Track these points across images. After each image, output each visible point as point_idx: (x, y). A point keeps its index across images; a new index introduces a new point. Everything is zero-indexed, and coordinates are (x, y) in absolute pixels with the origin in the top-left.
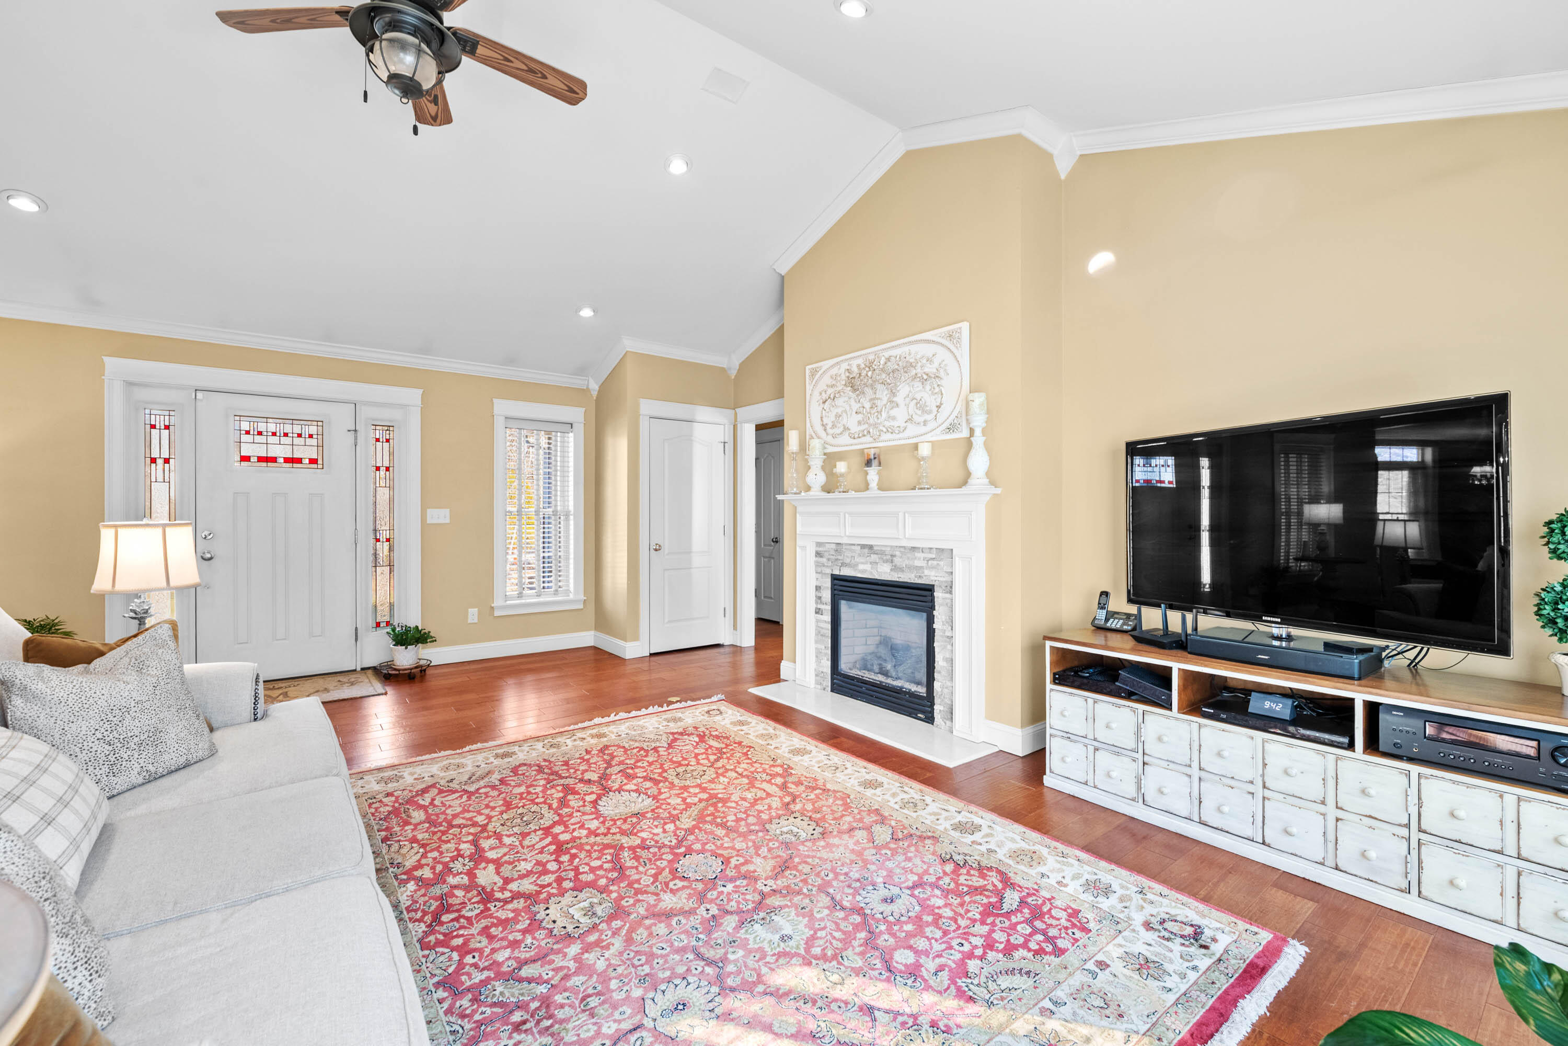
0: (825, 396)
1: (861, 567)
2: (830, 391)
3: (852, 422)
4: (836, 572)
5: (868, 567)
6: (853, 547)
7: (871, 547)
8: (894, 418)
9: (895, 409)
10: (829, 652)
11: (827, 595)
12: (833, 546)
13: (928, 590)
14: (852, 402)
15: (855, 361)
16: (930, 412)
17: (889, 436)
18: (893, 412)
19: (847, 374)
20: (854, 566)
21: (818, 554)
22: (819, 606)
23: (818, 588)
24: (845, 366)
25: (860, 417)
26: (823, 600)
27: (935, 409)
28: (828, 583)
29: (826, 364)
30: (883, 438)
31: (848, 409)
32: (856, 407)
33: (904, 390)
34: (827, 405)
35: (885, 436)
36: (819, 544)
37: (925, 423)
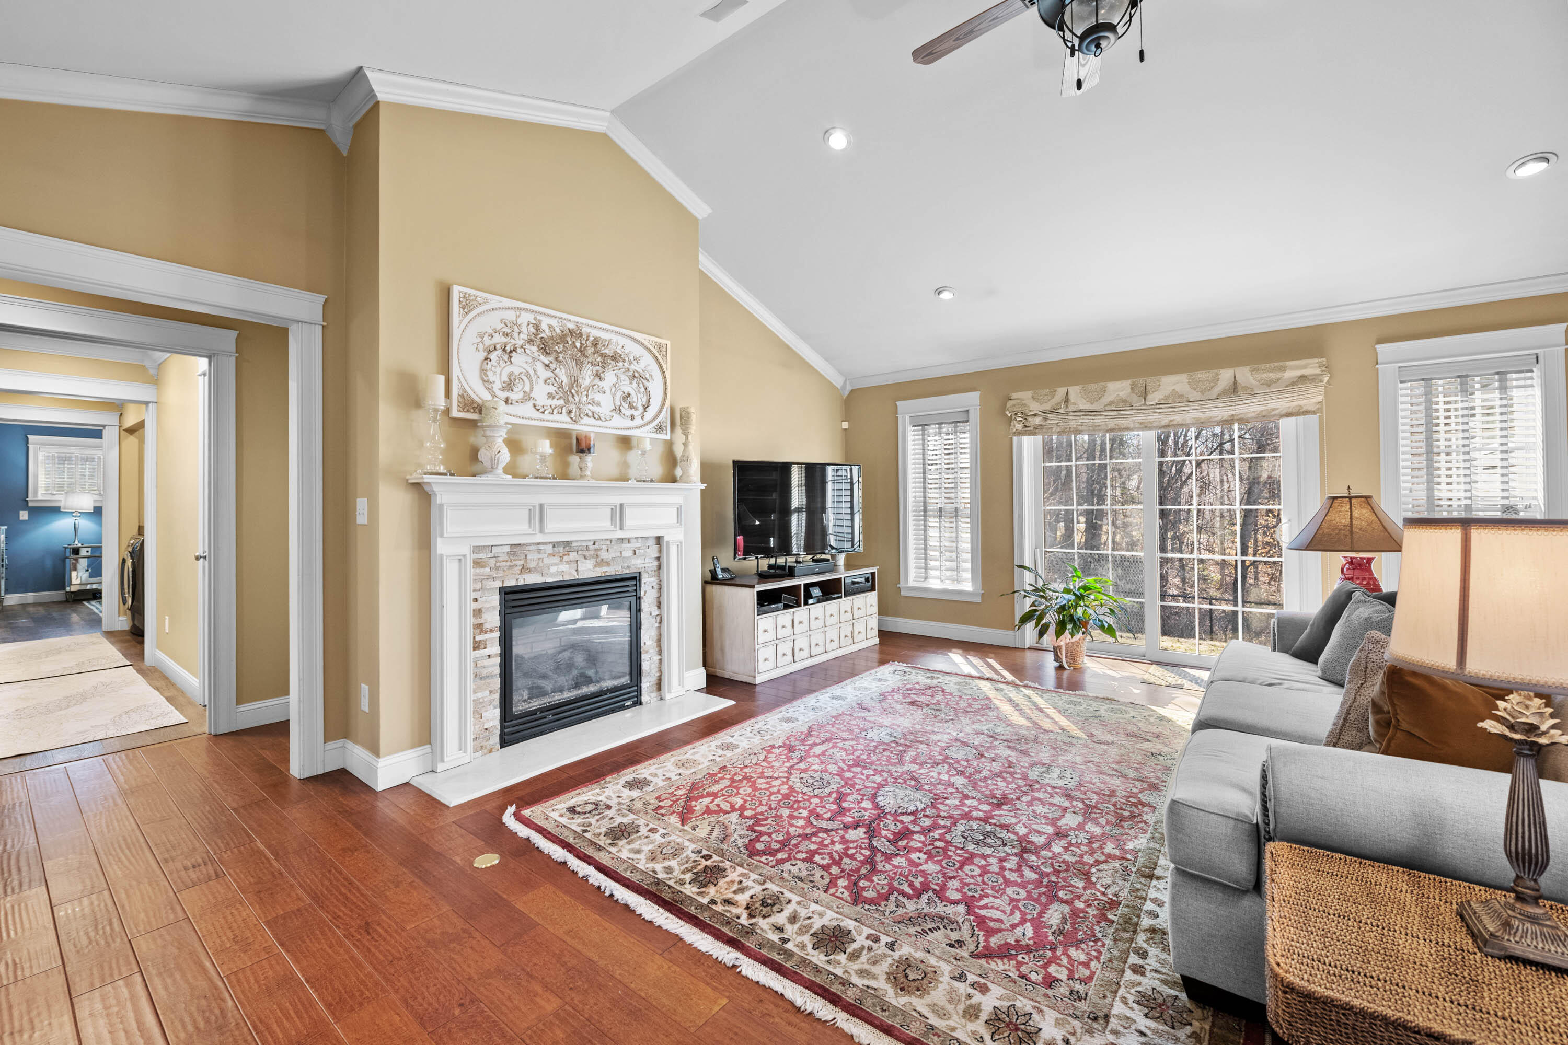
0: (488, 342)
1: (553, 569)
2: (499, 339)
3: (541, 393)
4: (511, 583)
5: (564, 567)
6: (541, 547)
7: (567, 544)
8: (598, 404)
9: (601, 395)
10: (497, 696)
11: (493, 619)
12: (508, 549)
13: (635, 579)
14: (540, 368)
15: (551, 323)
16: (636, 409)
17: (592, 421)
18: (598, 397)
19: (534, 331)
20: (538, 570)
21: (477, 564)
22: (478, 638)
23: (478, 613)
24: (530, 317)
25: (552, 389)
26: (487, 626)
27: (641, 409)
28: (494, 601)
29: (496, 301)
30: (582, 421)
31: (532, 373)
32: (544, 374)
33: (609, 377)
34: (493, 356)
35: (585, 420)
36: (477, 549)
37: (633, 418)
